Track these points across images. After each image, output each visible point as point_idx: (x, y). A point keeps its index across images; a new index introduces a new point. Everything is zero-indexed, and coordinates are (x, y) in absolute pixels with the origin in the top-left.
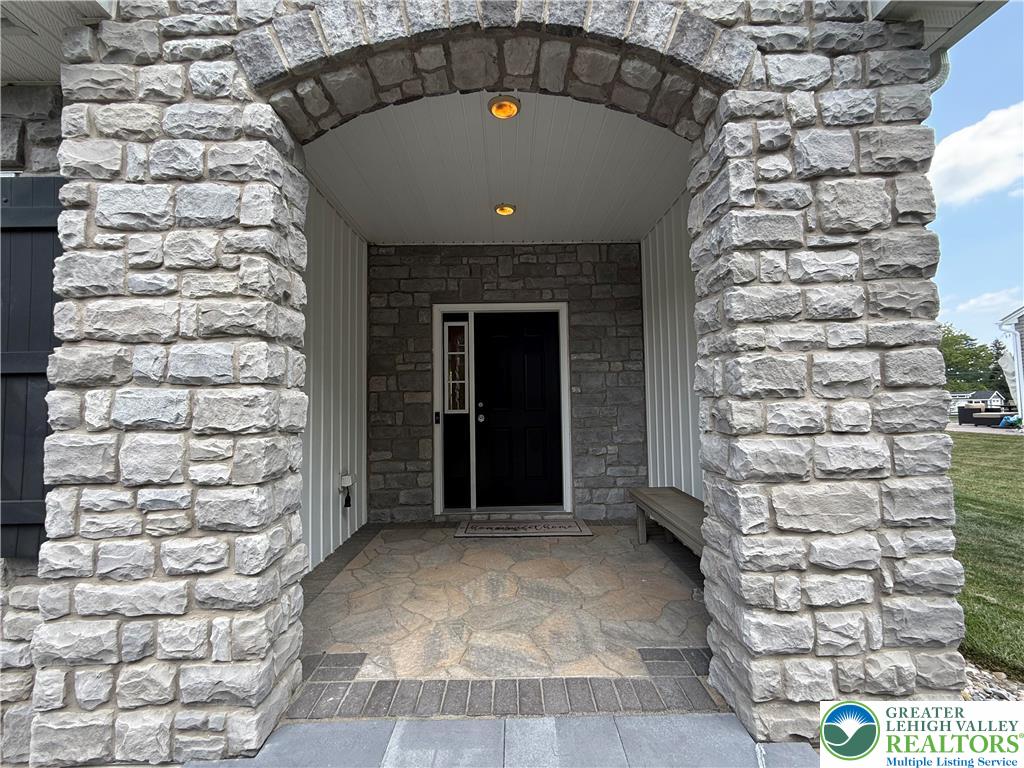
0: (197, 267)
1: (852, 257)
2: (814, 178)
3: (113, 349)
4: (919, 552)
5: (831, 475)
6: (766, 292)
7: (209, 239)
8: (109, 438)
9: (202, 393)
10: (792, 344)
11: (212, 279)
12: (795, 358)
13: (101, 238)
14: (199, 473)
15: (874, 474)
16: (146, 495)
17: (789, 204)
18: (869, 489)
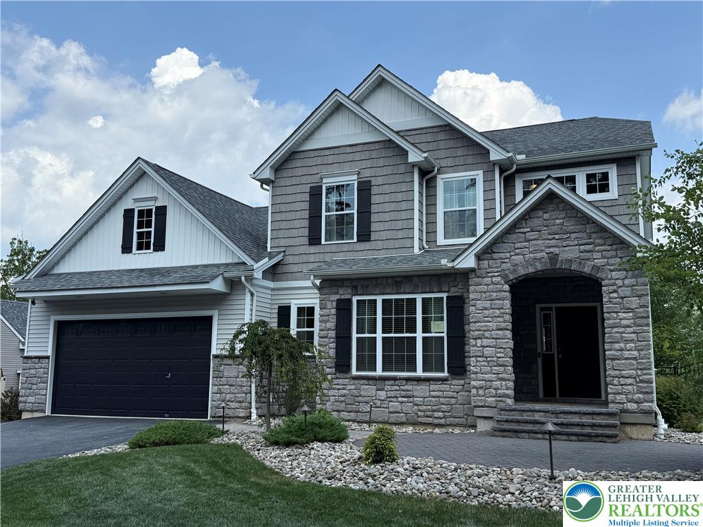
0: (496, 317)
1: (631, 314)
2: (622, 298)
3: (482, 332)
4: (645, 374)
5: (626, 359)
6: (612, 321)
7: (498, 311)
8: (481, 348)
9: (498, 341)
10: (617, 332)
11: (499, 319)
12: (617, 335)
13: (478, 311)
14: (498, 355)
15: (635, 359)
16: (489, 359)
17: (616, 304)
18: (634, 362)
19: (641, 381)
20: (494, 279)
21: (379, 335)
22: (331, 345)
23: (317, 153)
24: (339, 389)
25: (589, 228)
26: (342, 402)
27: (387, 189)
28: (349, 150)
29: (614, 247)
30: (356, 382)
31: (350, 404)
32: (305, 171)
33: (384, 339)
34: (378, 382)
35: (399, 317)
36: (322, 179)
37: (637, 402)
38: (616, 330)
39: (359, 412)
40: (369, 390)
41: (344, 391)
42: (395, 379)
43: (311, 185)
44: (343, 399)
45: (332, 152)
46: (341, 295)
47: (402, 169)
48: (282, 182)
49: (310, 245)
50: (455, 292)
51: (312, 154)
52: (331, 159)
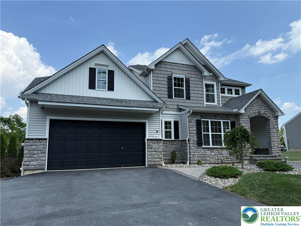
2: (274, 125)
4: (279, 145)
5: (275, 141)
6: (272, 131)
12: (273, 135)
17: (272, 127)
18: (277, 142)
19: (279, 147)
20: (246, 117)
21: (210, 133)
22: (195, 136)
23: (169, 64)
24: (198, 152)
25: (266, 105)
26: (200, 157)
27: (195, 82)
28: (181, 66)
29: (271, 111)
30: (204, 149)
31: (203, 158)
32: (165, 69)
33: (212, 134)
34: (211, 149)
35: (216, 127)
36: (172, 74)
37: (278, 153)
38: (273, 133)
39: (206, 160)
40: (208, 152)
41: (201, 153)
42: (217, 148)
43: (168, 75)
44: (200, 156)
45: (175, 65)
46: (197, 118)
47: (199, 77)
48: (156, 72)
49: (168, 98)
50: (232, 120)
51: (168, 64)
52: (175, 67)
